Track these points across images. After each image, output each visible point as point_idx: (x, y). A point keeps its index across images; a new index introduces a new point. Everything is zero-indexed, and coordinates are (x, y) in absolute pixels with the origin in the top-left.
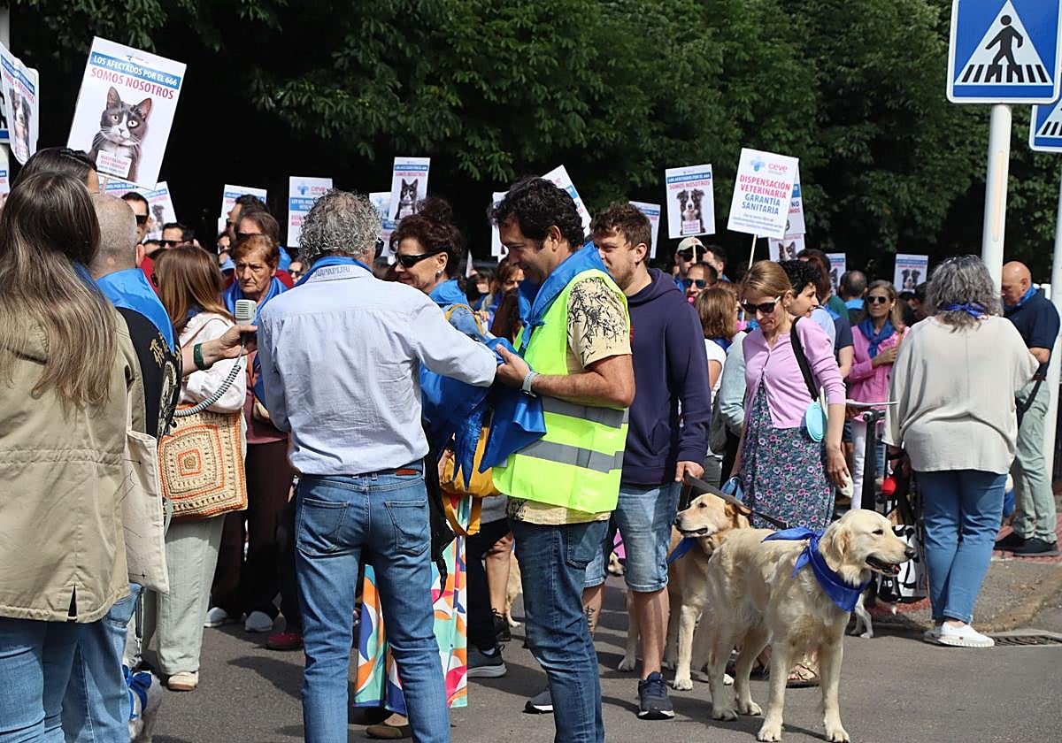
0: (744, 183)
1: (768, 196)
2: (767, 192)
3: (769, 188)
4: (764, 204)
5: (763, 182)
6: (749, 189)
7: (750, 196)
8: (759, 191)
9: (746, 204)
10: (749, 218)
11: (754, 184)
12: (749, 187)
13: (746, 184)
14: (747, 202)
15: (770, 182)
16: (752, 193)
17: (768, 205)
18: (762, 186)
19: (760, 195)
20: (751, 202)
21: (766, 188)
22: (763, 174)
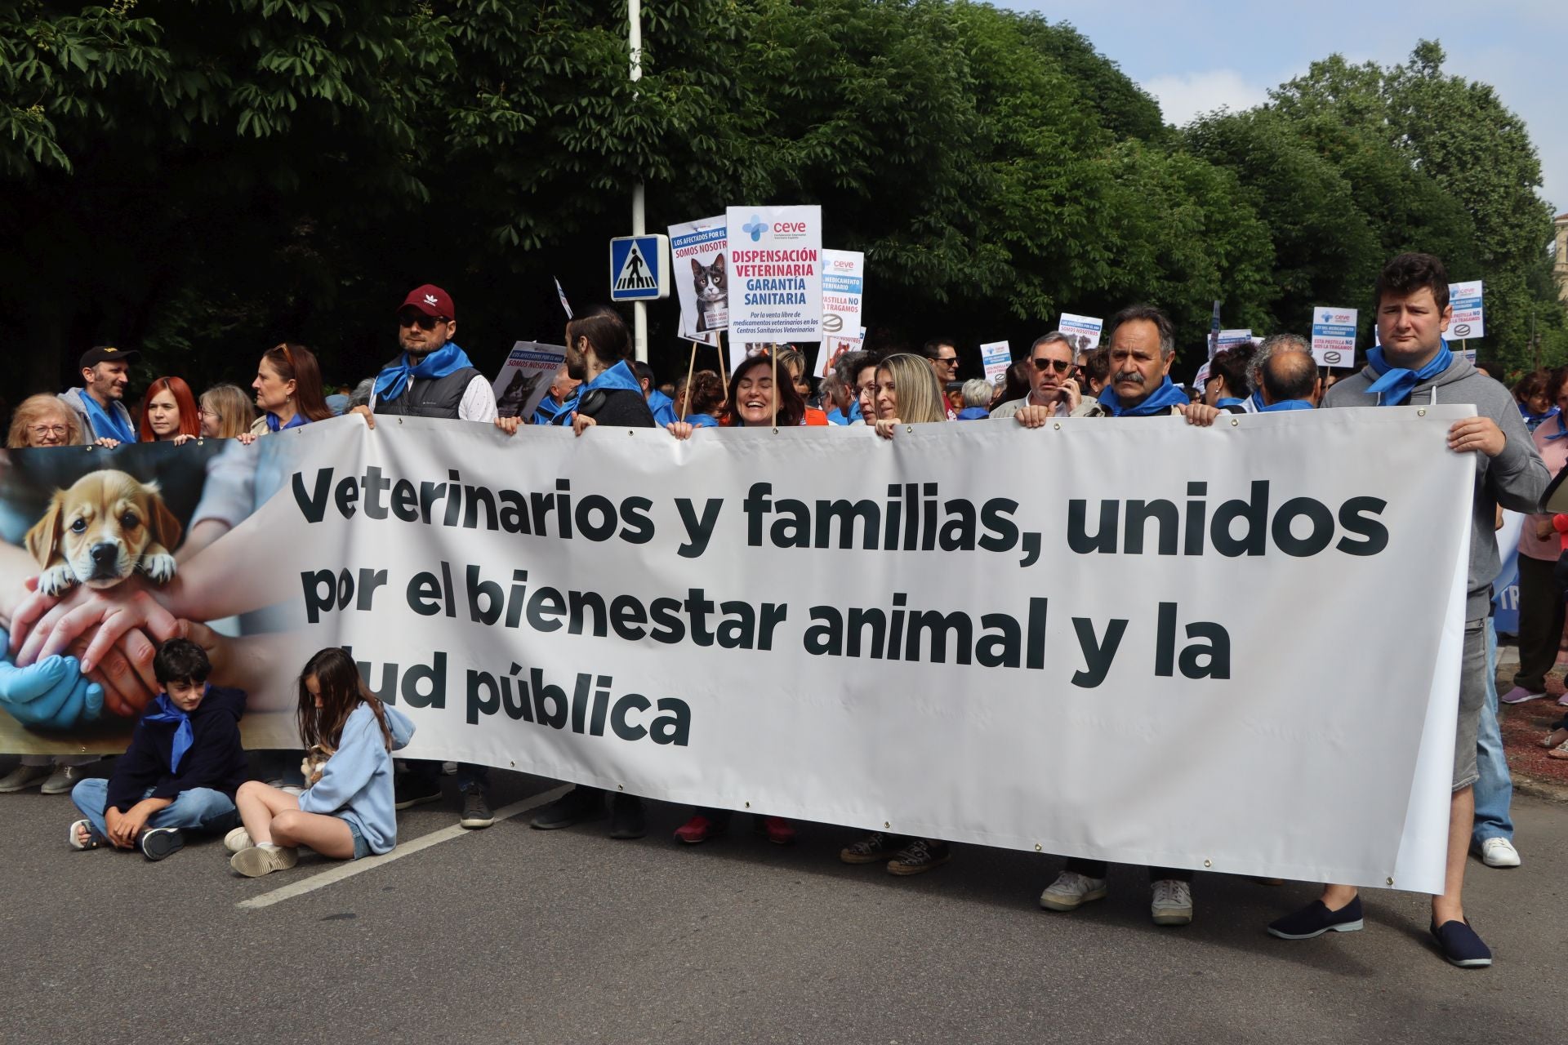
0: (740, 263)
1: (782, 277)
2: (780, 270)
3: (780, 263)
4: (779, 292)
5: (770, 256)
6: (750, 273)
7: (754, 283)
8: (767, 271)
9: (751, 297)
10: (759, 319)
11: (757, 262)
12: (751, 269)
13: (745, 264)
14: (752, 293)
15: (781, 254)
16: (757, 277)
17: (785, 293)
18: (771, 264)
19: (770, 279)
20: (758, 292)
21: (776, 264)
22: (769, 242)
